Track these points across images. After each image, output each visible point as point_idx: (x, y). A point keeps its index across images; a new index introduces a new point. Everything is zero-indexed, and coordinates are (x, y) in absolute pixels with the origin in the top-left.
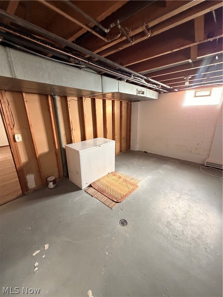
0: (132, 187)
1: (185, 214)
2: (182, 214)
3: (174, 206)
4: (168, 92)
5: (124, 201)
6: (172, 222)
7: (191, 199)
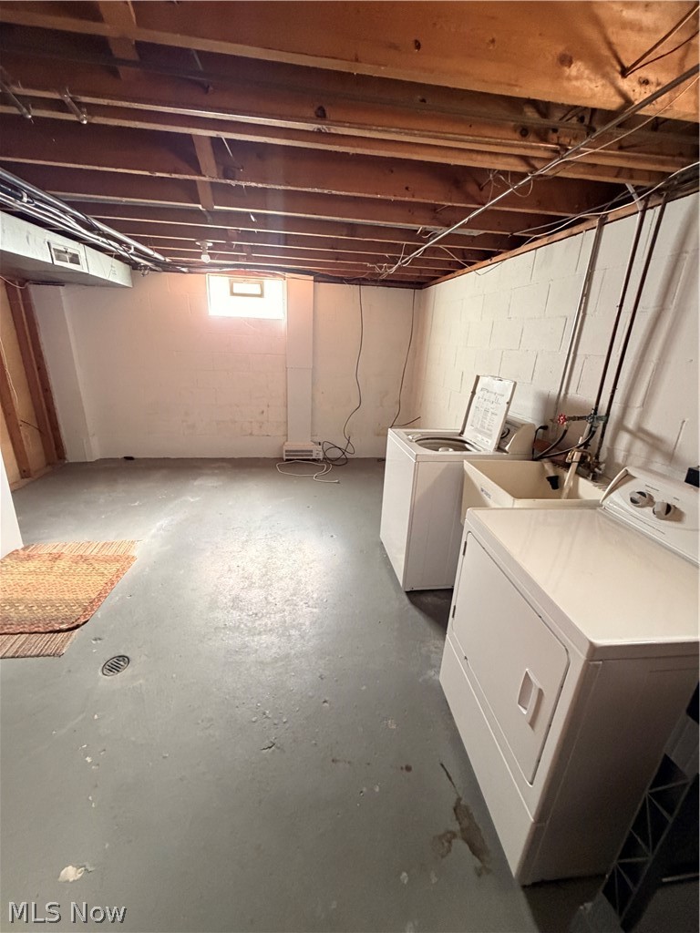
0: (114, 567)
1: (265, 567)
2: (260, 570)
3: (239, 564)
4: (160, 269)
5: (99, 614)
6: (243, 595)
7: (270, 534)
